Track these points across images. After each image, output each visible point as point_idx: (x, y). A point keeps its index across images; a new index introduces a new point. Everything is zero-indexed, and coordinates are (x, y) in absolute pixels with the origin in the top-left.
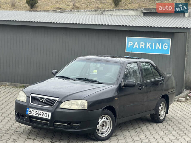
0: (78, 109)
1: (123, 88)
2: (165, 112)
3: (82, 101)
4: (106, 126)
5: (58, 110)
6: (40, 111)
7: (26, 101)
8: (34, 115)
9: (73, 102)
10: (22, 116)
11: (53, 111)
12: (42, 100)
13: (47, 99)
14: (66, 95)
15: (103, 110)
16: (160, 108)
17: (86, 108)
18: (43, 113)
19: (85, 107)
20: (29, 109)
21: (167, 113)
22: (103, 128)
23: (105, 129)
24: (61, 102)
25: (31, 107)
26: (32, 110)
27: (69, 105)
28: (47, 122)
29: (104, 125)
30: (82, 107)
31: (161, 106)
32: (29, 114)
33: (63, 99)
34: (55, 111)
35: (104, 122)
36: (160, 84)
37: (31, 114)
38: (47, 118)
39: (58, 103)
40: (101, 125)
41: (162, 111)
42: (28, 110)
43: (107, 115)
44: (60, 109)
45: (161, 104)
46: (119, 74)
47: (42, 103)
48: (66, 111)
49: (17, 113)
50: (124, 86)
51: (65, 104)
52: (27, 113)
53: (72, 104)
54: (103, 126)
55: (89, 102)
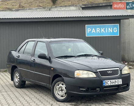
32: (105, 85)
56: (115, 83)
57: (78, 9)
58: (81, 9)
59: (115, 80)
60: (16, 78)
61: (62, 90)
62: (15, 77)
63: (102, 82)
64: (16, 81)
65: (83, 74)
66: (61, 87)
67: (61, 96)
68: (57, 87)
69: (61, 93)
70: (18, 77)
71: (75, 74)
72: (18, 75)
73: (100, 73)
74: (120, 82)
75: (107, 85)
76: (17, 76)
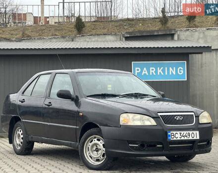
6: (185, 132)
8: (179, 139)
56: (188, 136)
57: (119, 40)
58: (124, 39)
59: (188, 132)
60: (17, 138)
61: (97, 150)
62: (16, 136)
63: (166, 133)
64: (18, 142)
65: (134, 120)
66: (96, 144)
67: (95, 159)
68: (90, 144)
69: (95, 155)
70: (22, 136)
71: (121, 119)
72: (22, 132)
73: (163, 120)
74: (195, 135)
75: (175, 139)
76: (19, 134)
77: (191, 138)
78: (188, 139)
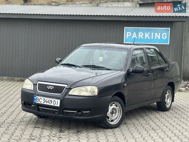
0: (88, 95)
1: (131, 74)
2: (171, 100)
3: (92, 87)
4: (115, 113)
5: (67, 97)
6: (48, 99)
7: (33, 89)
8: (42, 103)
9: (83, 88)
10: (28, 104)
11: (62, 99)
12: (50, 88)
13: (55, 86)
14: (75, 82)
15: (113, 96)
16: (167, 95)
17: (97, 95)
18: (51, 101)
19: (95, 93)
20: (37, 97)
21: (173, 101)
22: (112, 116)
23: (114, 116)
24: (70, 89)
25: (38, 95)
26: (39, 97)
27: (78, 92)
28: (56, 110)
29: (113, 112)
30: (92, 94)
31: (167, 93)
32: (36, 102)
33: (71, 86)
34: (64, 98)
35: (113, 109)
36: (166, 71)
37: (39, 102)
38: (56, 105)
39: (67, 90)
40: (110, 113)
41: (168, 99)
42: (35, 98)
43: (117, 102)
44: (69, 96)
45: (167, 92)
46: (126, 60)
47: (50, 91)
48: (75, 98)
49: (23, 102)
50: (132, 72)
51: (74, 91)
52: (35, 101)
53: (81, 90)
54: (113, 114)
55: (99, 88)
58: (138, 5)
77: (52, 104)
78: (50, 104)
